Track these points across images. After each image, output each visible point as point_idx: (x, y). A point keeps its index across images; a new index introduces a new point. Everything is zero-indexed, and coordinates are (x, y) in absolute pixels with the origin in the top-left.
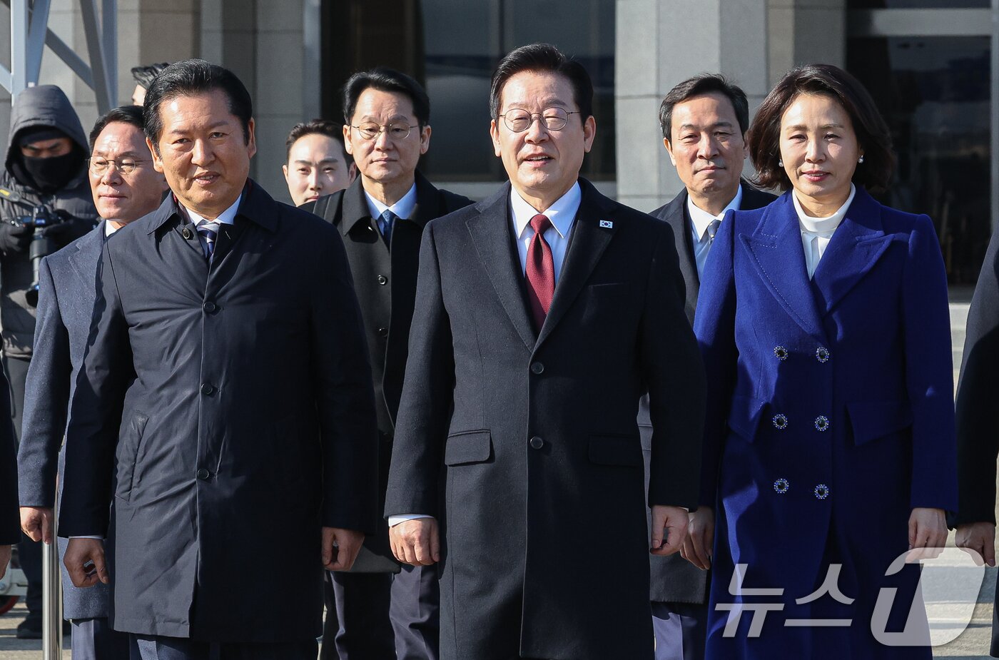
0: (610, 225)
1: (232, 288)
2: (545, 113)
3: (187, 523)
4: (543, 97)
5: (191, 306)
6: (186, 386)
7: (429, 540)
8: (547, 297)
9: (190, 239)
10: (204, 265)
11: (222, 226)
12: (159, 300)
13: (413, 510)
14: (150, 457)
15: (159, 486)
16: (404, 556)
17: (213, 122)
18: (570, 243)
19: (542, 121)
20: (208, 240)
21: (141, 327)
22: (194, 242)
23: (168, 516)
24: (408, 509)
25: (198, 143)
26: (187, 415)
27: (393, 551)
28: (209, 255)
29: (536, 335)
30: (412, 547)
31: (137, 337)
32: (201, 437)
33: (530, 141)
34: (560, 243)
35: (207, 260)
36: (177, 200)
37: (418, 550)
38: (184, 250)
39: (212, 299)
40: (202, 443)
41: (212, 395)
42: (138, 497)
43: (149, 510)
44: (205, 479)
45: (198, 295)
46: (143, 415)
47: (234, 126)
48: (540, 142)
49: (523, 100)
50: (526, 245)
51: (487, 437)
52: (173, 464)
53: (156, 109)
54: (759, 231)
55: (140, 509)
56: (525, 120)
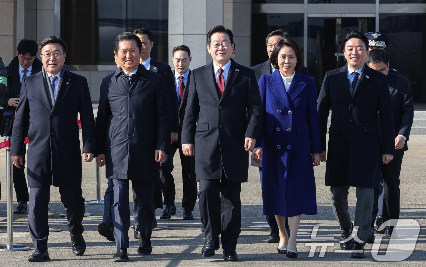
0: (238, 70)
1: (136, 90)
2: (223, 43)
3: (125, 150)
4: (222, 39)
5: (125, 95)
6: (125, 115)
7: (192, 149)
8: (222, 89)
9: (125, 78)
10: (129, 85)
11: (133, 75)
12: (117, 94)
13: (188, 143)
14: (115, 134)
15: (118, 141)
16: (186, 154)
17: (132, 48)
18: (228, 75)
19: (222, 45)
20: (130, 78)
21: (112, 101)
22: (126, 79)
23: (121, 148)
24: (187, 142)
25: (128, 52)
26: (125, 123)
27: (183, 153)
28: (130, 82)
29: (220, 99)
30: (188, 151)
31: (111, 104)
32: (129, 128)
33: (219, 50)
34: (226, 75)
35: (129, 83)
36: (121, 68)
37: (190, 152)
38: (123, 81)
39: (130, 93)
40: (129, 130)
41: (131, 117)
42: (113, 144)
43: (116, 147)
44: (130, 139)
45: (127, 92)
46: (114, 123)
47: (137, 49)
48: (222, 50)
49: (217, 40)
50: (217, 76)
51: (208, 124)
52: (122, 135)
53: (118, 44)
54: (272, 81)
55: (113, 147)
56: (218, 45)
